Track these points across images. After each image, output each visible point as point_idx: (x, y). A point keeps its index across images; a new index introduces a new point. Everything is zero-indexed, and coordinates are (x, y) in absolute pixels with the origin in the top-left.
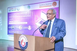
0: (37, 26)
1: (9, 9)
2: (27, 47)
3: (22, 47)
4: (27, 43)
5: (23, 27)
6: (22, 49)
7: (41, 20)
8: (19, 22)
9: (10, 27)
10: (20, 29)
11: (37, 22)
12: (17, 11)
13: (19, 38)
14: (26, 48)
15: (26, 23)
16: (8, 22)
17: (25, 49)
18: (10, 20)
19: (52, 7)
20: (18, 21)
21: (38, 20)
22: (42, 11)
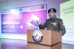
2: (42, 40)
3: (36, 41)
4: (42, 37)
6: (37, 42)
7: (32, 20)
8: (12, 22)
9: (3, 27)
10: (13, 28)
11: (28, 22)
12: (10, 13)
13: (33, 33)
15: (19, 23)
16: (2, 22)
17: (40, 42)
18: (4, 21)
19: (41, 10)
21: (29, 20)
22: (32, 13)
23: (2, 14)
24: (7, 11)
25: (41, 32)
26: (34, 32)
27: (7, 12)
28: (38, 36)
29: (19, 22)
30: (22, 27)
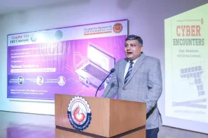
0: (80, 78)
1: (10, 37)
2: (89, 123)
4: (89, 115)
5: (45, 80)
6: (77, 129)
7: (89, 63)
8: (35, 68)
9: (13, 81)
10: (38, 83)
11: (78, 68)
12: (30, 42)
13: (70, 105)
14: (87, 126)
15: (54, 70)
16: (9, 68)
17: (85, 128)
18: (14, 64)
20: (33, 66)
21: (80, 63)
22: (90, 43)
23: (10, 45)
24: (23, 38)
25: (86, 102)
26: (71, 102)
27: (21, 39)
28: (80, 112)
29: (53, 67)
30: (61, 82)
